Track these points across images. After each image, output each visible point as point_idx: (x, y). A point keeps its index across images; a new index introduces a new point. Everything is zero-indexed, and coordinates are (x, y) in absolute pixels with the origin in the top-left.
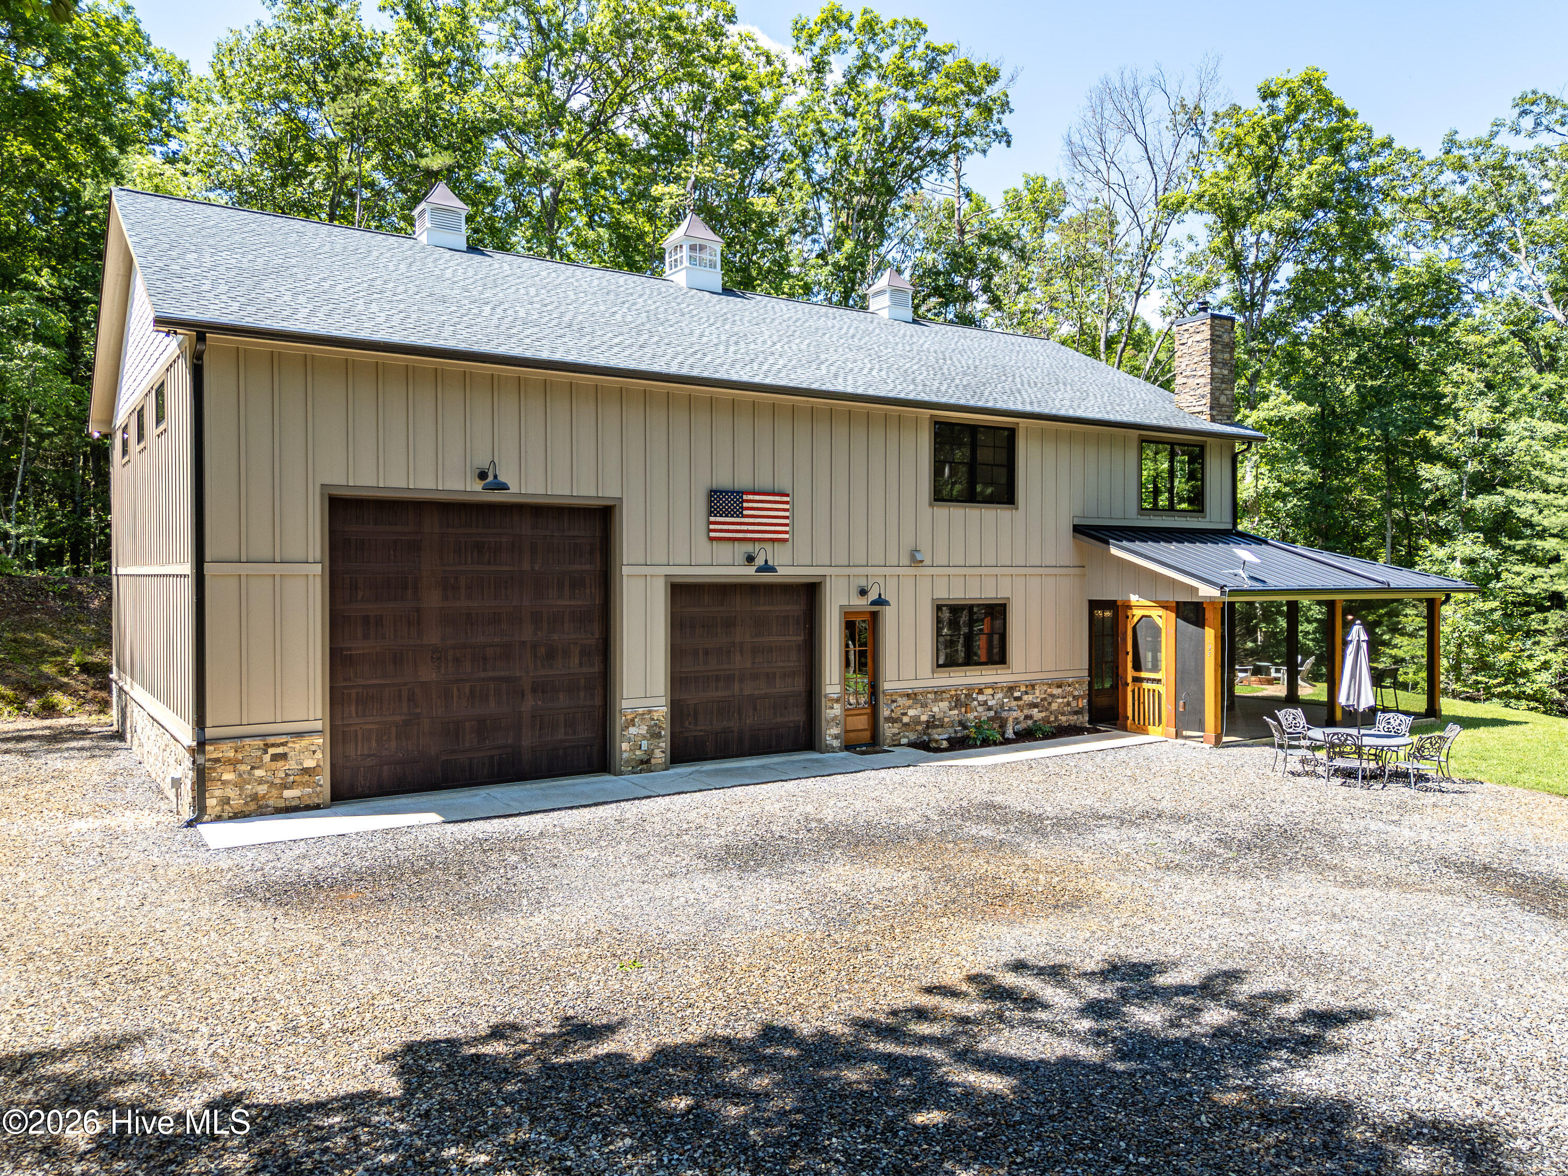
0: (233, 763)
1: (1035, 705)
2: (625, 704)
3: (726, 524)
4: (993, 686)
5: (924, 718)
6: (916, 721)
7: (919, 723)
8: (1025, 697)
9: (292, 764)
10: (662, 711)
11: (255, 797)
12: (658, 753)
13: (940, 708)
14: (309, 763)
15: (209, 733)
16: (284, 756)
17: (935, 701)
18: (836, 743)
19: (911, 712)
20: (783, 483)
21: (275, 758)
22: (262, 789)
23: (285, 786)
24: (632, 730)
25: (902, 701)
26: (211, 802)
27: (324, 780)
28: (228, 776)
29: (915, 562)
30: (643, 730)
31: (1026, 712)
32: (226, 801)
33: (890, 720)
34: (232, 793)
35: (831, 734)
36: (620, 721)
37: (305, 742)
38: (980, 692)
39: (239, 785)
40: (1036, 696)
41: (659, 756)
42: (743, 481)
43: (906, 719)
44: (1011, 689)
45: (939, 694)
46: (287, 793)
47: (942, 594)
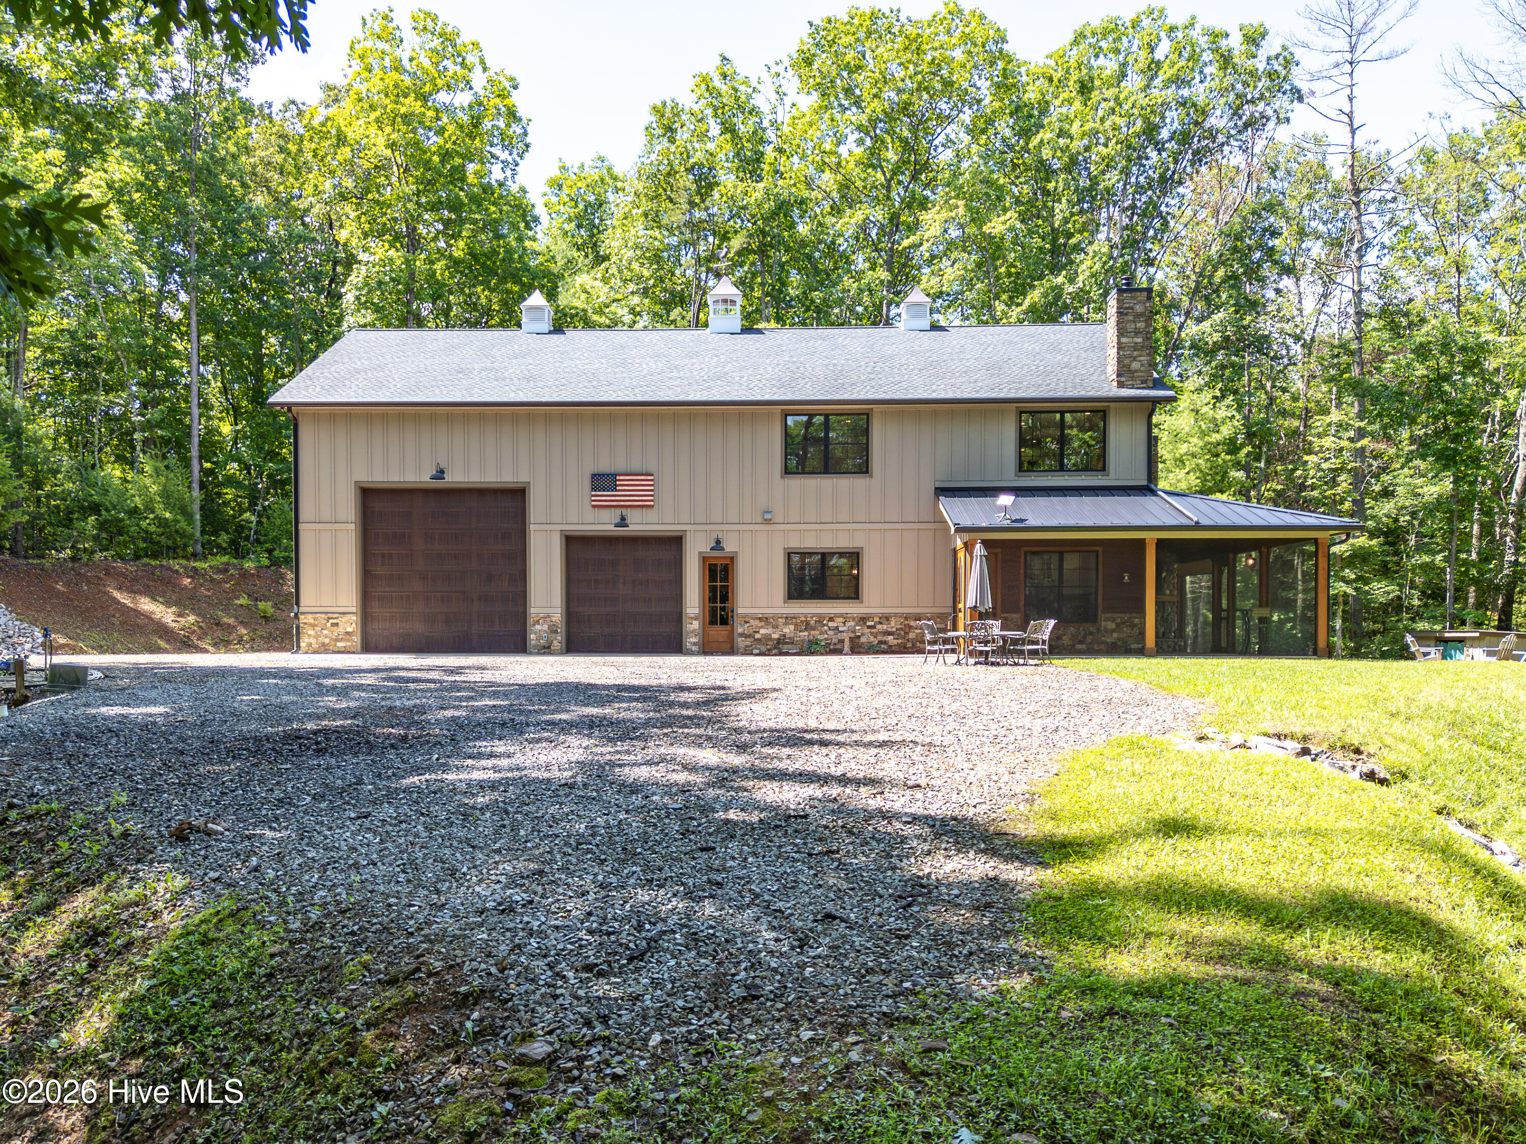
0: (313, 626)
1: (890, 634)
2: (533, 610)
3: (605, 496)
4: (846, 618)
5: (775, 636)
6: (768, 638)
7: (771, 639)
8: (879, 627)
9: (341, 629)
10: (557, 615)
11: (323, 644)
12: (555, 643)
13: (788, 630)
14: (350, 629)
15: (302, 609)
16: (337, 625)
17: (786, 624)
18: (694, 648)
19: (763, 631)
20: (652, 467)
21: (333, 625)
22: (327, 641)
23: (337, 640)
24: (538, 627)
25: (757, 623)
26: (303, 644)
27: (357, 639)
28: (311, 632)
29: (768, 522)
30: (546, 627)
31: (880, 638)
32: (310, 645)
33: (742, 635)
34: (313, 641)
35: (691, 641)
36: (530, 621)
37: (348, 617)
38: (831, 619)
39: (316, 637)
40: (894, 625)
41: (556, 645)
42: (619, 465)
43: (757, 636)
44: (863, 620)
45: (788, 619)
46: (339, 644)
47: (795, 543)
